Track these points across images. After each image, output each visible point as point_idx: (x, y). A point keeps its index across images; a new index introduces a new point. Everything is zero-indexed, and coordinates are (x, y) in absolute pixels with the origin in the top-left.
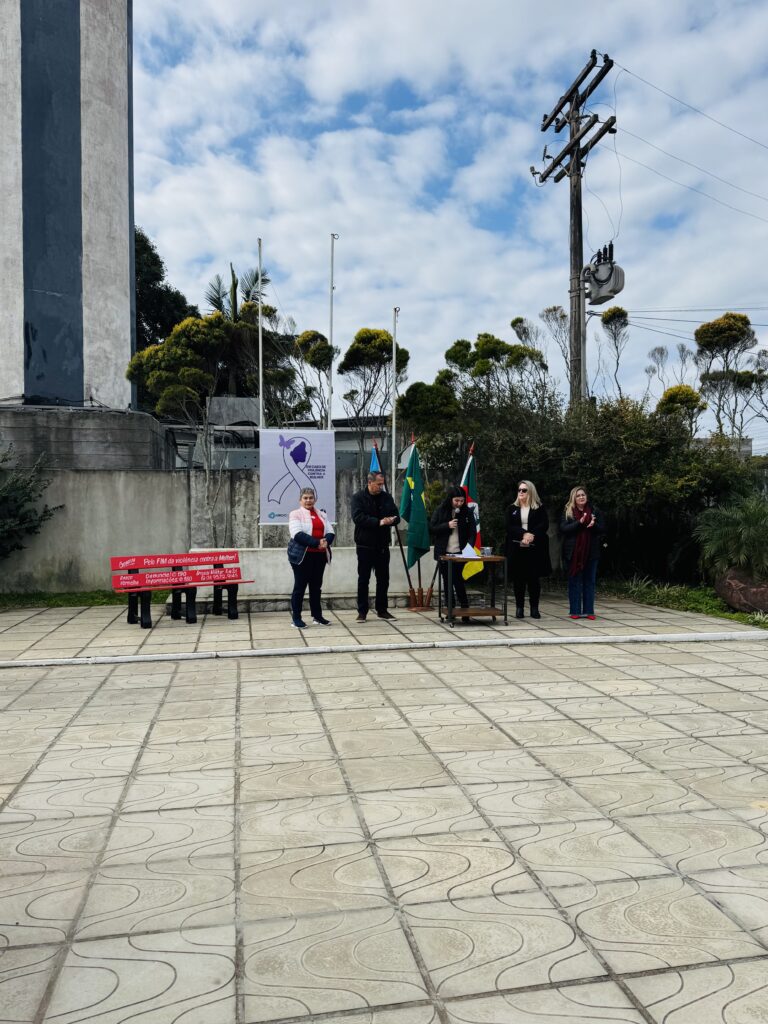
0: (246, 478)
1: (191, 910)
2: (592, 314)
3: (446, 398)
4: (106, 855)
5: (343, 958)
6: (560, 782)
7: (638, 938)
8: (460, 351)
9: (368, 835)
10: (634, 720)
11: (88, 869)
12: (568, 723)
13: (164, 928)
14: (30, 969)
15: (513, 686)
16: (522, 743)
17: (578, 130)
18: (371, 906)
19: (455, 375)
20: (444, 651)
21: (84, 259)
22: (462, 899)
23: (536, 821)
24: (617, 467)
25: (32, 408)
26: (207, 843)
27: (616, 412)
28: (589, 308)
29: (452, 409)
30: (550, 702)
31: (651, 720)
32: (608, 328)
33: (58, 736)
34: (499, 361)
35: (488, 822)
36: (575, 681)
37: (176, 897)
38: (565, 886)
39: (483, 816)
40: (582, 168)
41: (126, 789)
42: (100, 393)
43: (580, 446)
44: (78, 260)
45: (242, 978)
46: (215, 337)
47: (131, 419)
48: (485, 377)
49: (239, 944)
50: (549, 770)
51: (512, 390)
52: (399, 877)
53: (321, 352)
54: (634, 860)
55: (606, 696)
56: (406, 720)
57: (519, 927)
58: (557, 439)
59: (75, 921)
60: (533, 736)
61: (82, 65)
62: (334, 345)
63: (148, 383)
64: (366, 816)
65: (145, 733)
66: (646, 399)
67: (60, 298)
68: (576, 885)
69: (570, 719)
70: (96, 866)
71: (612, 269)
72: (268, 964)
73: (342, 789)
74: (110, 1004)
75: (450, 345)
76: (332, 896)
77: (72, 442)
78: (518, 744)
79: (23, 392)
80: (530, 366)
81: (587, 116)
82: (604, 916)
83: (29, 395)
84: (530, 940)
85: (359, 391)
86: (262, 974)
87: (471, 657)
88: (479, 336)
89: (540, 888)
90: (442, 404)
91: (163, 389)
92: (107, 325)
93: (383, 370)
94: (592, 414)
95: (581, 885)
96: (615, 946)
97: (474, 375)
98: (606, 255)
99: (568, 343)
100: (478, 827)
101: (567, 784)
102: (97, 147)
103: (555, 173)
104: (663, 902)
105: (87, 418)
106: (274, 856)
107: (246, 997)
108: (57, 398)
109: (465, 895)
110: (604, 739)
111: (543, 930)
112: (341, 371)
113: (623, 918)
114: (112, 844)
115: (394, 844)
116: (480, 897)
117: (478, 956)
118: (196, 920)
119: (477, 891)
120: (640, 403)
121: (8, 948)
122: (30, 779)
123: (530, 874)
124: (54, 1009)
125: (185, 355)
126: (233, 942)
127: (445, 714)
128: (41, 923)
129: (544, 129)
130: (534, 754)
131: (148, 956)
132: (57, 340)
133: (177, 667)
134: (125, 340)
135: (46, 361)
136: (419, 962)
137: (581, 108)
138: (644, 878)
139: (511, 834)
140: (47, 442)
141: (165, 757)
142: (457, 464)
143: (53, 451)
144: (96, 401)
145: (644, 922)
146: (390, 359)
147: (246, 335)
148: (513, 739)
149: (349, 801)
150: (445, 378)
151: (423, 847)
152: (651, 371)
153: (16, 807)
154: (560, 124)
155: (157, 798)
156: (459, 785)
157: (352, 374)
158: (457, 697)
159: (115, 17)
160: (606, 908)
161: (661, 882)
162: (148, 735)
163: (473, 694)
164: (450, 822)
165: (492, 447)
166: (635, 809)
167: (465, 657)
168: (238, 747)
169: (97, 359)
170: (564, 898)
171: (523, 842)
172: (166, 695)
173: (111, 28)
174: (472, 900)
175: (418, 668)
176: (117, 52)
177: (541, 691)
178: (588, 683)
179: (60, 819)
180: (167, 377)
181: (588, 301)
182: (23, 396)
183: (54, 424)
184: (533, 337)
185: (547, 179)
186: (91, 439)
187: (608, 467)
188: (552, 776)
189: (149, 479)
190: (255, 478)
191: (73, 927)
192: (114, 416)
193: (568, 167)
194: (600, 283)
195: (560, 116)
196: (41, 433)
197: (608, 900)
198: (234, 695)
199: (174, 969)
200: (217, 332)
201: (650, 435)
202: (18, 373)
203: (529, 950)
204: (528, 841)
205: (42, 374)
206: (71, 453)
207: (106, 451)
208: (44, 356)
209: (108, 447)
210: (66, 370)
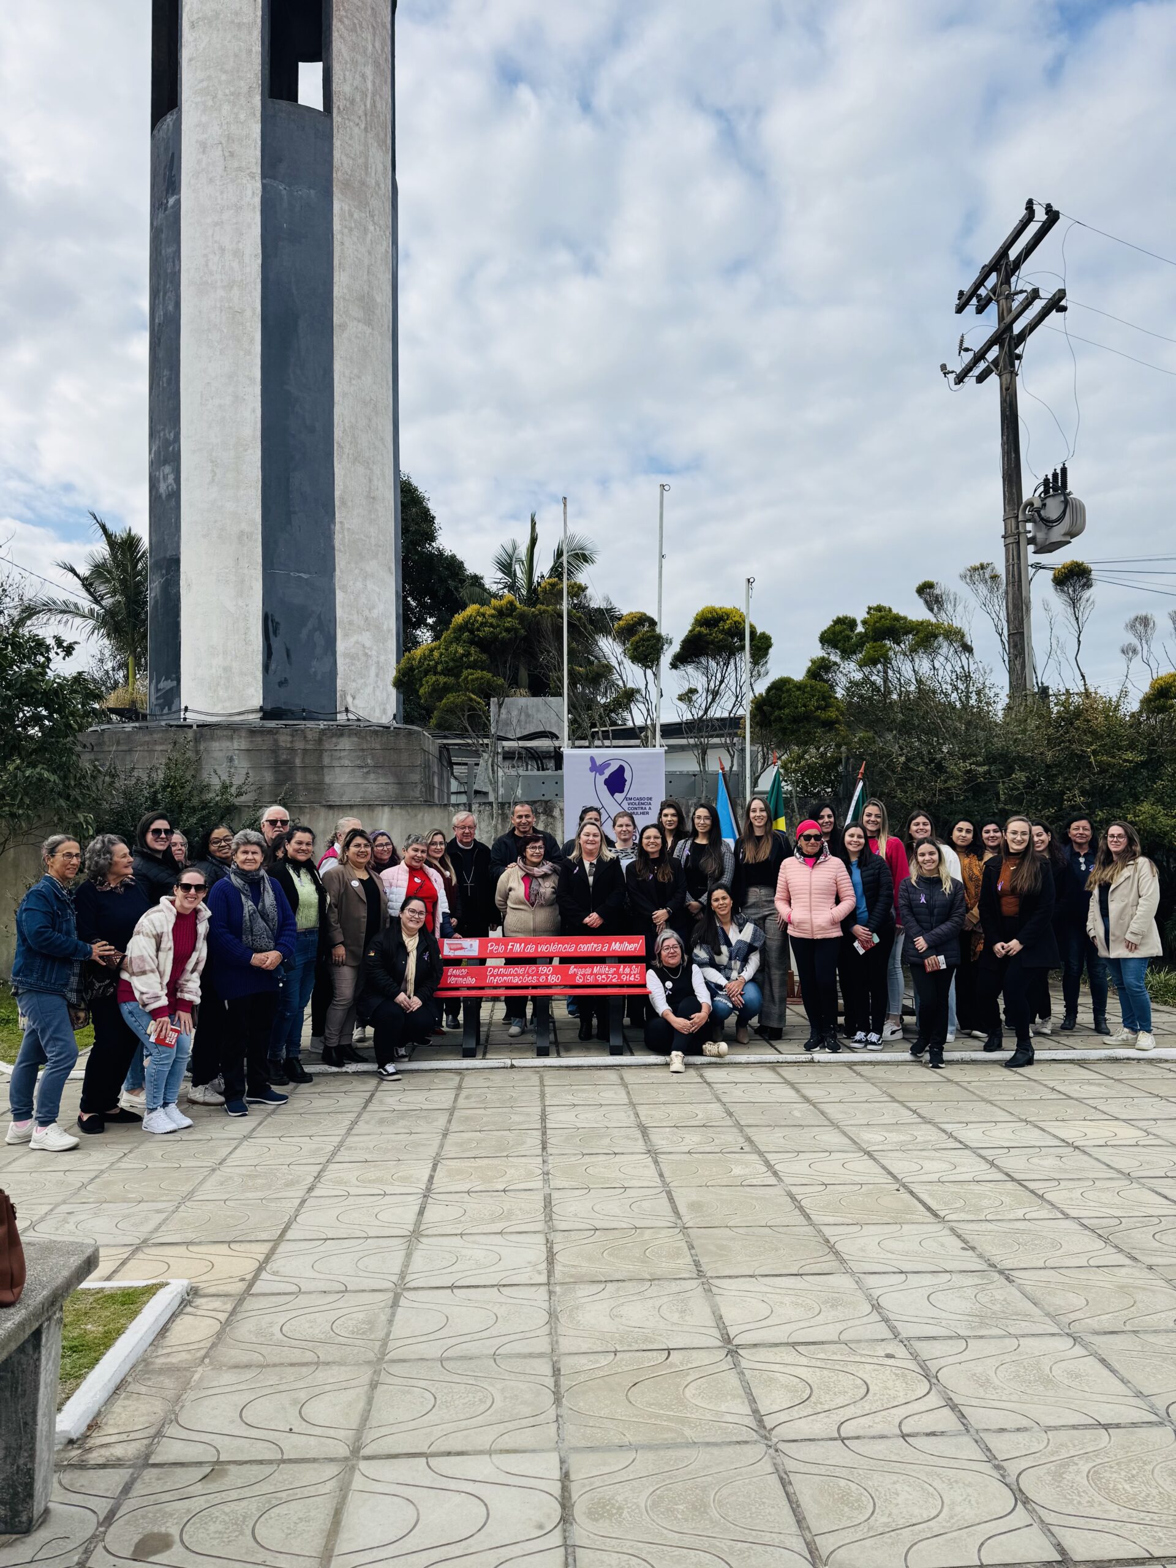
0: (545, 813)
1: (501, 1428)
2: (1038, 567)
3: (824, 699)
4: (391, 1345)
5: (699, 1508)
6: (996, 1276)
7: (1106, 1511)
8: (841, 632)
9: (727, 1339)
10: (1109, 1184)
11: (369, 1363)
12: (1010, 1185)
13: (469, 1448)
14: (311, 1491)
15: (929, 1126)
16: (942, 1214)
17: (1010, 311)
18: (734, 1439)
19: (835, 663)
20: (827, 1070)
21: (337, 527)
22: (858, 1438)
23: (962, 1333)
24: (1083, 793)
25: (271, 724)
26: (517, 1336)
27: (1078, 713)
28: (1033, 558)
29: (833, 714)
30: (983, 1152)
31: (1135, 1185)
32: (1062, 591)
33: (318, 1177)
34: (898, 644)
35: (892, 1328)
36: (1022, 1120)
37: (482, 1408)
38: (1002, 1430)
39: (886, 1320)
40: (1017, 362)
41: (409, 1256)
42: (356, 702)
43: (1024, 763)
44: (330, 529)
45: (571, 1524)
46: (507, 630)
47: (397, 734)
48: (879, 666)
49: (565, 1477)
50: (980, 1256)
51: (919, 682)
52: (771, 1401)
53: (646, 644)
54: (1104, 1398)
55: (1068, 1145)
56: (775, 1174)
57: (937, 1483)
58: (988, 753)
59: (360, 1430)
60: (958, 1205)
61: (336, 279)
62: (663, 634)
63: (421, 691)
64: (724, 1311)
65: (426, 1178)
66: (1124, 693)
67: (306, 580)
68: (1018, 1430)
69: (1013, 1180)
70: (380, 1360)
71: (1066, 502)
72: (603, 1507)
73: (689, 1271)
74: (409, 1544)
75: (826, 623)
76: (683, 1421)
77: (322, 768)
78: (936, 1215)
79: (261, 703)
80: (945, 648)
81: (1022, 292)
82: (1058, 1476)
83: (269, 707)
84: (953, 1503)
85: (700, 690)
86: (597, 1520)
87: (868, 1080)
88: (870, 608)
89: (968, 1431)
90: (818, 708)
91: (440, 699)
92: (366, 613)
93: (732, 662)
94: (1044, 715)
95: (1025, 1429)
96: (1073, 1521)
97: (862, 665)
98: (1056, 484)
99: (1003, 615)
100: (879, 1337)
101: (1007, 1278)
102: (354, 382)
103: (977, 371)
104: (1145, 1463)
105: (342, 735)
106: (603, 1361)
107: (577, 1549)
108: (304, 710)
109: (861, 1433)
110: (1063, 1213)
111: (969, 1490)
112: (674, 666)
113: (1086, 1482)
114: (397, 1331)
115: (763, 1354)
116: (882, 1437)
117: (880, 1519)
118: (507, 1442)
119: (878, 1429)
120: (1114, 699)
121: (283, 1461)
122: (290, 1235)
123: (952, 1409)
124: (344, 1544)
125: (469, 654)
126: (557, 1474)
127: (830, 1167)
128: (318, 1431)
129: (960, 310)
130: (960, 1232)
131: (452, 1484)
132: (304, 633)
133: (461, 1080)
134: (389, 631)
135: (290, 663)
136: (800, 1521)
137: (1013, 279)
138: (1118, 1426)
139: (926, 1350)
140: (292, 768)
141: (454, 1212)
142: (841, 789)
143: (299, 781)
144: (353, 713)
145: (1115, 1490)
146: (743, 648)
147: (547, 623)
148: (929, 1209)
149: (700, 1289)
150: (820, 670)
151: (804, 1361)
152: (1129, 651)
153: (275, 1273)
154: (983, 303)
155: (449, 1270)
156: (853, 1274)
157: (690, 669)
158: (847, 1141)
159: (376, 212)
160: (1061, 1466)
161: (1142, 1432)
162: (431, 1177)
163: (871, 1138)
164: (840, 1327)
165: (891, 767)
166: (1106, 1321)
167: (859, 1079)
168: (548, 1202)
169: (353, 657)
170: (1001, 1445)
171: (942, 1362)
172: (449, 1121)
173: (371, 228)
174: (872, 1441)
175: (788, 1094)
176: (379, 256)
177: (972, 1135)
178: (1041, 1124)
179: (330, 1292)
180: (445, 683)
181: (1031, 548)
182: (261, 709)
183: (300, 745)
184: (949, 607)
185: (966, 379)
186: (347, 762)
187: (1069, 794)
188: (985, 1267)
189: (420, 816)
190: (556, 813)
191: (358, 1439)
192: (376, 732)
193: (995, 362)
194: (1048, 523)
195: (982, 292)
196: (284, 757)
197: (1064, 1454)
198: (539, 1126)
199: (486, 1505)
200: (509, 622)
201: (1132, 747)
202: (255, 678)
203: (952, 1517)
204: (951, 1360)
205: (286, 680)
206: (321, 783)
207: (365, 778)
208: (288, 655)
209: (368, 773)
210: (315, 673)
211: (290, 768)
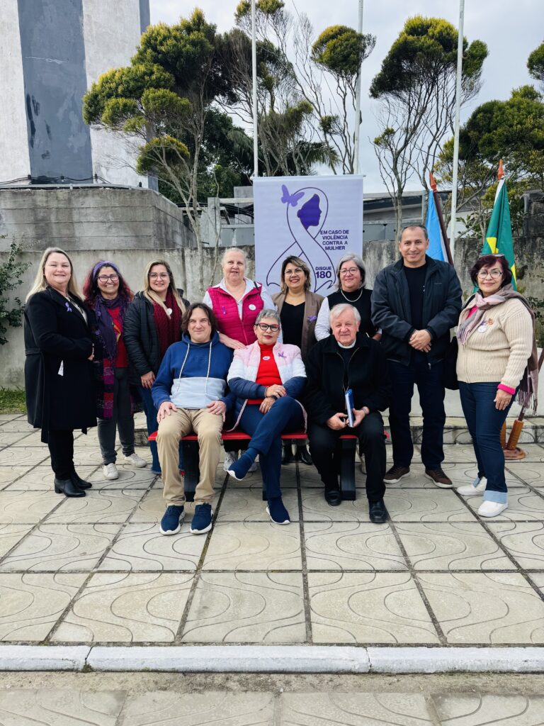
21: (85, 20)
44: (78, 20)
67: (60, 65)
77: (73, 223)
79: (29, 172)
83: (36, 176)
85: (398, 127)
93: (440, 79)
112: (375, 94)
125: (150, 73)
132: (60, 114)
135: (50, 138)
182: (30, 177)
183: (53, 204)
186: (92, 219)
196: (42, 214)
202: (23, 151)
205: (48, 153)
206: (73, 236)
207: (108, 232)
208: (48, 132)
209: (110, 227)
210: (72, 147)
211: (47, 224)
